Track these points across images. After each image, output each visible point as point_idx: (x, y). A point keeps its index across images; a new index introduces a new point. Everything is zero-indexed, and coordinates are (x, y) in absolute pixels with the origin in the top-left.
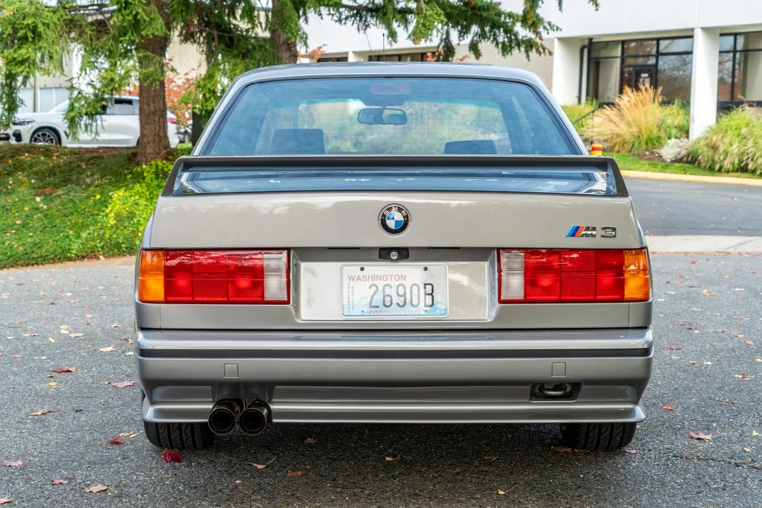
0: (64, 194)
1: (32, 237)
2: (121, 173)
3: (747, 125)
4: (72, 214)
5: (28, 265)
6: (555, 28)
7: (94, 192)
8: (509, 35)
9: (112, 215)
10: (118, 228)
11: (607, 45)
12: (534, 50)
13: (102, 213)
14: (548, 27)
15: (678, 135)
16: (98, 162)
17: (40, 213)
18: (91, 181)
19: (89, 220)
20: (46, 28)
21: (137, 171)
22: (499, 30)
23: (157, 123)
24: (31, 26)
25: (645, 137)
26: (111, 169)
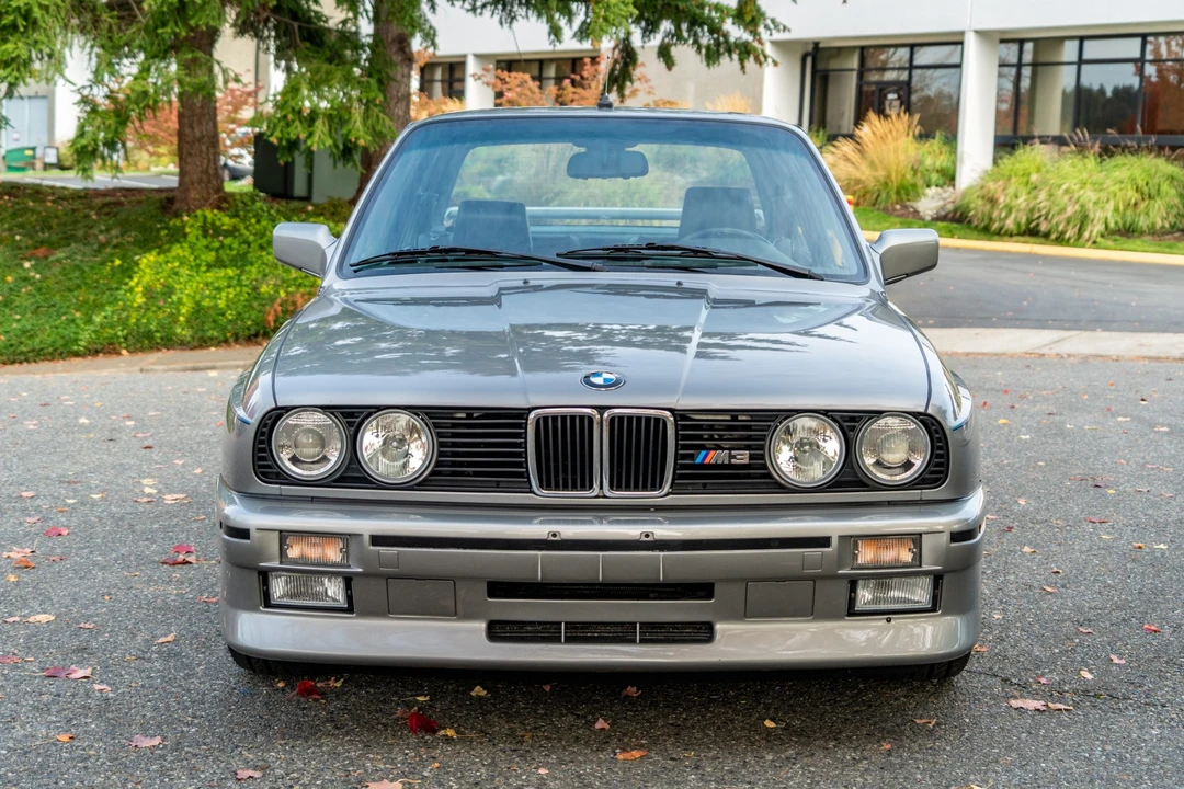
0: (66, 258)
1: (19, 321)
2: (151, 228)
3: (1038, 170)
4: (79, 287)
5: (13, 362)
6: (781, 27)
7: (112, 255)
8: (715, 36)
9: (139, 289)
10: (149, 309)
11: (839, 51)
12: (752, 58)
13: (124, 287)
14: (772, 26)
15: (941, 182)
16: (115, 210)
17: (31, 285)
18: (107, 238)
19: (105, 296)
20: (44, 13)
21: (174, 225)
22: (702, 30)
23: (204, 155)
24: (23, 11)
25: (895, 184)
26: (136, 221)
